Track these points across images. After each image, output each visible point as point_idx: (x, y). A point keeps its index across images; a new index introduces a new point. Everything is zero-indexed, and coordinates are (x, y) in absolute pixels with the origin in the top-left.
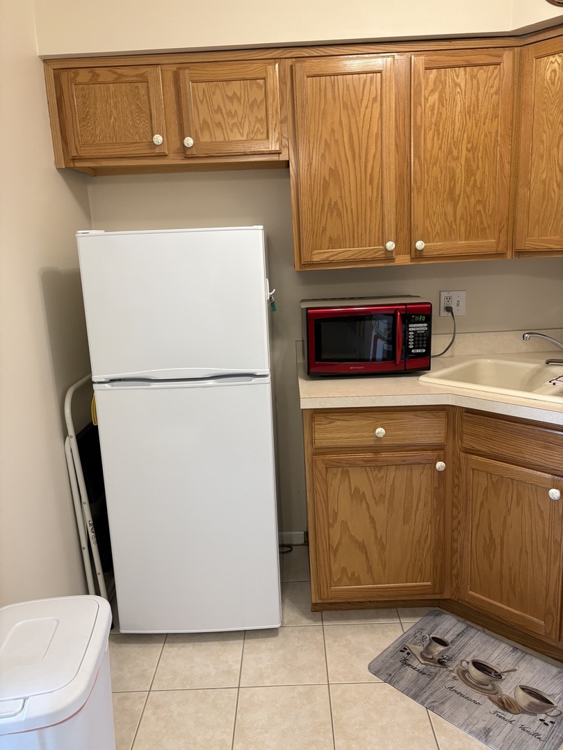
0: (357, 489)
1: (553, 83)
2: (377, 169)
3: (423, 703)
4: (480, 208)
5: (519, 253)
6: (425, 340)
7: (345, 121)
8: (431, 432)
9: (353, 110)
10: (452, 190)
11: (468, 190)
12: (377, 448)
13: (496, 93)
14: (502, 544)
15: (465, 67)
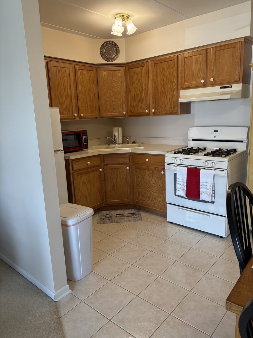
0: (83, 180)
1: (105, 77)
2: (70, 94)
3: (115, 223)
4: (92, 106)
5: (101, 117)
6: (86, 140)
7: (62, 80)
8: (97, 162)
9: (63, 77)
10: (86, 101)
11: (90, 101)
12: (88, 168)
13: (93, 77)
14: (116, 185)
15: (86, 70)
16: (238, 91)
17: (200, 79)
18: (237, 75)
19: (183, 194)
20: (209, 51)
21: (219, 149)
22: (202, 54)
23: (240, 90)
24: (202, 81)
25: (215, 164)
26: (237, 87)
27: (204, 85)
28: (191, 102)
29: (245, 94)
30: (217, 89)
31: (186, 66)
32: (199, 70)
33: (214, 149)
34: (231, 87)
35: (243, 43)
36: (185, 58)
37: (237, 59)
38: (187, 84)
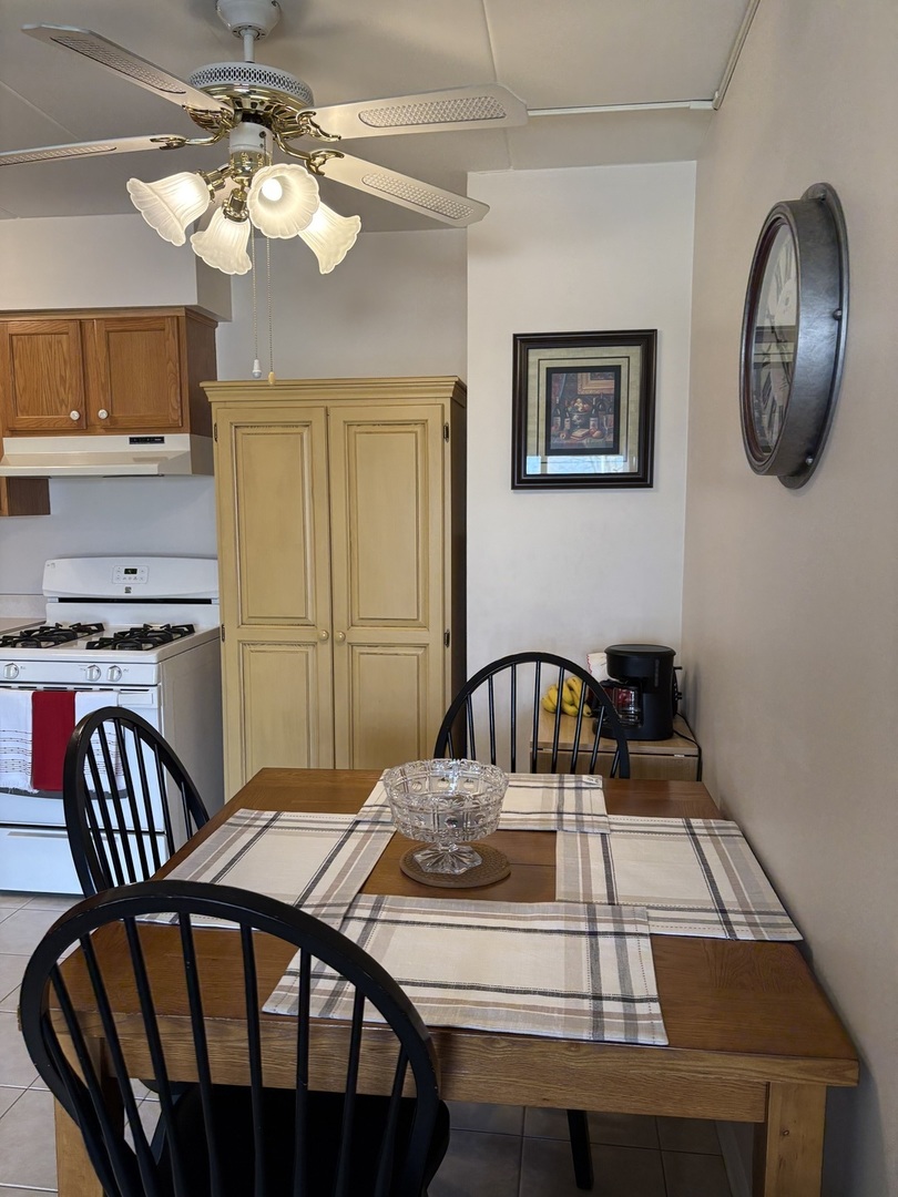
16: (181, 456)
17: (67, 407)
18: (174, 409)
19: (23, 780)
20: (88, 326)
21: (141, 626)
22: (67, 333)
23: (185, 454)
24: (75, 415)
25: (120, 672)
26: (178, 444)
27: (84, 427)
28: (49, 477)
29: (202, 463)
30: (119, 443)
31: (16, 362)
32: (63, 379)
33: (126, 627)
34: (162, 440)
35: (183, 321)
36: (11, 335)
37: (171, 364)
38: (24, 419)
